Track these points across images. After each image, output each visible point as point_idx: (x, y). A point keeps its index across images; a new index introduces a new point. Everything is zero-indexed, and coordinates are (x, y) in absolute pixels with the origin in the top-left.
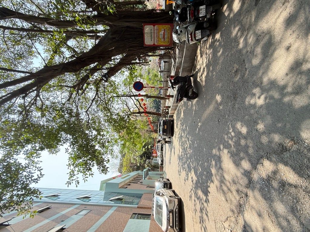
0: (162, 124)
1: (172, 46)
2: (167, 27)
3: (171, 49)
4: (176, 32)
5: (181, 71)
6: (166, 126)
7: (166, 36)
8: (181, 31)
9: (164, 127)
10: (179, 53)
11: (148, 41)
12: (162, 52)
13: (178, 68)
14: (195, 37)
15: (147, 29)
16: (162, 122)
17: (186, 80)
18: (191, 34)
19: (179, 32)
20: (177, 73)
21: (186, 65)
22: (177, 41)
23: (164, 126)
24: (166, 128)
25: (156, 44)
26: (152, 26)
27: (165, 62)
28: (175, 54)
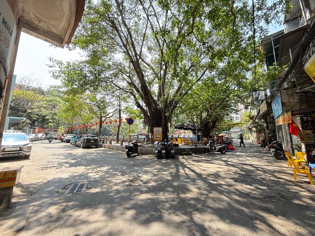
0: (95, 138)
1: (153, 142)
2: (161, 139)
3: (152, 141)
4: (158, 143)
5: (140, 148)
6: (93, 141)
7: (157, 138)
8: (159, 145)
9: (92, 140)
10: (150, 146)
11: (155, 129)
12: (150, 137)
13: (142, 146)
14: (156, 150)
15: (160, 129)
16: (97, 138)
17: (136, 151)
18: (157, 148)
19: (158, 144)
20: (140, 146)
21: (144, 150)
22: (155, 144)
23: (94, 140)
24: (91, 141)
25: (154, 133)
26: (161, 131)
27: (144, 139)
28: (150, 144)
